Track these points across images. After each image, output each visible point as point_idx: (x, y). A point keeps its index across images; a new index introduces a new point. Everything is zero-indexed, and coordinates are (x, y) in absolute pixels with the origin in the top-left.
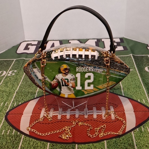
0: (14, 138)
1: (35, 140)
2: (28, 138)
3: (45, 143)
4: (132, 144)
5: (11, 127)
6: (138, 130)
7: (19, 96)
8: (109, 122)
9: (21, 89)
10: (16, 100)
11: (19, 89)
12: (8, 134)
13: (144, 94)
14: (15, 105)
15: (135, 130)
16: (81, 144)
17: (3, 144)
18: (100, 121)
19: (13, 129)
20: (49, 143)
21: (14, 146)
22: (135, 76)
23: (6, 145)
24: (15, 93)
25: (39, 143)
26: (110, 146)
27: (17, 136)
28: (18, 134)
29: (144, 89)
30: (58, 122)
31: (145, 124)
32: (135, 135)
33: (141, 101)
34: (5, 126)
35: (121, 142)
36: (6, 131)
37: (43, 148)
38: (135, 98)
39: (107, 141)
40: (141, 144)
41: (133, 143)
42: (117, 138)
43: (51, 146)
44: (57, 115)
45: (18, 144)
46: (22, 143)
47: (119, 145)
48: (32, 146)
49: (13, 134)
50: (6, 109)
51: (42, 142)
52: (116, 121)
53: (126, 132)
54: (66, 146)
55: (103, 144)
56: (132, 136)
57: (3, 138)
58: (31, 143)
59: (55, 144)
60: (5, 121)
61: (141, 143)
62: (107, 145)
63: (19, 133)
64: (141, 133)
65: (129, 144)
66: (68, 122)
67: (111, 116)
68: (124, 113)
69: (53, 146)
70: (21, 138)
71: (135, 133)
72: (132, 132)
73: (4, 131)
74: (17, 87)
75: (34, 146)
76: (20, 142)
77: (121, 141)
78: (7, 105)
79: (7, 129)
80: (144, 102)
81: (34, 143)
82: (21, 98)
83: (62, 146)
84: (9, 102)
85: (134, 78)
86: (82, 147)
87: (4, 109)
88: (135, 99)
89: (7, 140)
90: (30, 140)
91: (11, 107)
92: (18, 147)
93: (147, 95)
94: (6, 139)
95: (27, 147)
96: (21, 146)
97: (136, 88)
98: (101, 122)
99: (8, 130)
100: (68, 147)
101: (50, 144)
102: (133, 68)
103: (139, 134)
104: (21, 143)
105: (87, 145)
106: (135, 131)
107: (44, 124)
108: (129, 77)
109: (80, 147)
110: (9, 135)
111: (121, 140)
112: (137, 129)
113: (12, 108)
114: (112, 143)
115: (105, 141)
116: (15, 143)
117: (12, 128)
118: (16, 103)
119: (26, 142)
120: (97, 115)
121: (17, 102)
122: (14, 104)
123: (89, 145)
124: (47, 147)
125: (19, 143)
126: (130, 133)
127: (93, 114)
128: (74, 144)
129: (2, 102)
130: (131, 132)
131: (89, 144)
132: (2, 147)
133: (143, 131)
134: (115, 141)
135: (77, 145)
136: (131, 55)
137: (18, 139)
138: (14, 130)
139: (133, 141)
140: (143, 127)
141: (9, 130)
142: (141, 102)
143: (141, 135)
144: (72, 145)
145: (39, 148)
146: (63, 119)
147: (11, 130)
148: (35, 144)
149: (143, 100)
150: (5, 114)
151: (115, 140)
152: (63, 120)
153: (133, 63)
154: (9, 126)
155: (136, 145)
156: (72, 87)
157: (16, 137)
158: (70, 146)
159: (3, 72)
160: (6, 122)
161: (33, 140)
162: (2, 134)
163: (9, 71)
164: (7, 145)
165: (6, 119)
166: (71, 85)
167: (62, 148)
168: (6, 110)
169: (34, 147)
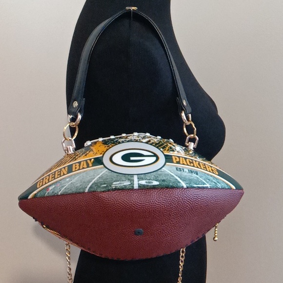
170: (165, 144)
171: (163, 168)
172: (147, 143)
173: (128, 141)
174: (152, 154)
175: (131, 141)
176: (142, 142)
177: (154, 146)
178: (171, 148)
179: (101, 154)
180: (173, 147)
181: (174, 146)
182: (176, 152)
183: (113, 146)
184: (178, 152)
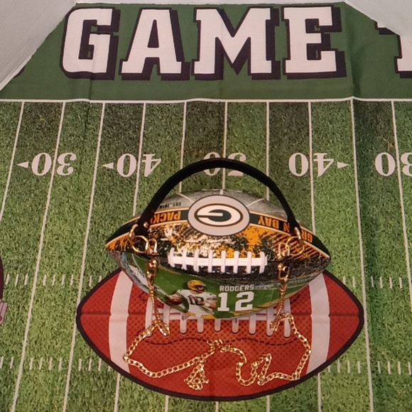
0: (102, 381)
1: (142, 388)
2: (128, 382)
3: (160, 395)
4: (314, 405)
5: (92, 350)
6: (329, 371)
7: (95, 253)
8: (278, 345)
9: (96, 228)
10: (90, 267)
11: (92, 230)
12: (89, 370)
13: (358, 260)
14: (90, 285)
15: (325, 371)
16: (226, 401)
17: (84, 394)
18: (263, 339)
19: (98, 357)
20: (167, 397)
21: (106, 403)
22: (348, 192)
23: (90, 398)
24: (86, 246)
25: (151, 395)
26: (276, 408)
27: (109, 376)
28: (109, 370)
29: (361, 243)
30: (181, 340)
31: (346, 354)
32: (323, 382)
33: (347, 283)
34: (80, 349)
35: (296, 398)
36: (86, 362)
37: (158, 407)
38: (337, 270)
39: (272, 396)
40: (330, 404)
41: (316, 403)
42: (290, 389)
43: (172, 405)
44: (179, 321)
45: (112, 396)
46: (120, 396)
47: (291, 406)
48: (138, 402)
49: (99, 369)
50: (75, 297)
51: (156, 393)
52: (292, 342)
53: (308, 372)
54: (198, 406)
55: (264, 402)
56: (317, 385)
57: (82, 380)
58: (136, 396)
59: (178, 399)
60: (79, 332)
61: (330, 401)
62: (271, 405)
63: (109, 367)
64: (334, 378)
65: (309, 404)
66: (201, 341)
67: (283, 328)
68: (310, 319)
69: (176, 404)
70: (115, 382)
71: (323, 377)
72: (319, 374)
73: (80, 360)
74: (86, 219)
75: (141, 402)
76: (115, 392)
77: (295, 395)
78: (74, 284)
79: (86, 357)
80: (354, 286)
81: (140, 395)
82: (99, 261)
83: (191, 404)
84: (78, 275)
85: (346, 198)
86: (225, 409)
87: (71, 298)
88: (337, 275)
89: (90, 385)
90: (134, 388)
91: (83, 289)
92: (114, 403)
93: (362, 266)
94: (89, 382)
95: (130, 405)
96: (119, 402)
97: (345, 237)
98: (263, 342)
99: (89, 358)
100: (203, 408)
101: (169, 400)
102: (349, 158)
103: (330, 380)
104: (117, 394)
105: (235, 402)
106: (323, 373)
107: (154, 343)
108: (334, 194)
109: (223, 407)
110: (92, 372)
111: (297, 391)
112: (329, 367)
113: (87, 292)
114: (280, 402)
115: (268, 397)
116: (105, 393)
117: (94, 353)
118: (91, 277)
119: (127, 393)
120: (257, 321)
121: (92, 273)
122: (88, 282)
123: (238, 405)
124: (164, 406)
125: (112, 393)
126: (315, 377)
127: (248, 321)
128: (213, 402)
129: (62, 273)
130: (317, 375)
131: (238, 403)
132: (85, 403)
133: (339, 371)
134: (286, 396)
135: (217, 403)
136: (351, 99)
137: (110, 382)
138: (100, 360)
139: (317, 398)
140: (341, 361)
141: (91, 360)
142: (347, 286)
143: (334, 381)
144: (209, 403)
145: (151, 407)
146: (190, 332)
147: (93, 358)
148: (142, 398)
149: (354, 278)
150: (76, 314)
151: (285, 394)
152: (190, 335)
153: (351, 138)
154: (89, 347)
155: (322, 408)
156: (210, 307)
157: (107, 380)
158: (205, 407)
159: (44, 156)
160: (82, 338)
161: (139, 389)
162: (79, 370)
163: (59, 155)
164: (92, 398)
165: (80, 327)
166: (207, 305)
167: (191, 408)
168: (75, 300)
169: (142, 406)
170: (182, 234)
171: (193, 202)
172: (202, 234)
173: (221, 237)
174: (201, 219)
175: (219, 237)
176: (207, 235)
177: (195, 230)
178: (178, 231)
179: (251, 227)
180: (175, 232)
181: (173, 235)
182: (174, 225)
183: (238, 233)
184: (171, 227)
